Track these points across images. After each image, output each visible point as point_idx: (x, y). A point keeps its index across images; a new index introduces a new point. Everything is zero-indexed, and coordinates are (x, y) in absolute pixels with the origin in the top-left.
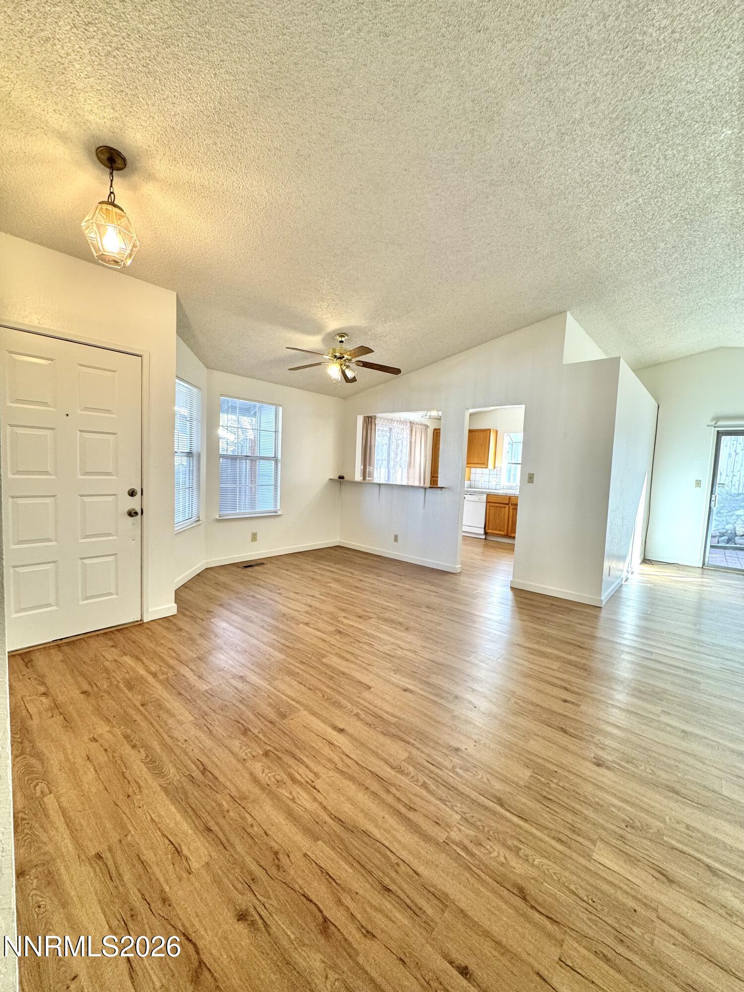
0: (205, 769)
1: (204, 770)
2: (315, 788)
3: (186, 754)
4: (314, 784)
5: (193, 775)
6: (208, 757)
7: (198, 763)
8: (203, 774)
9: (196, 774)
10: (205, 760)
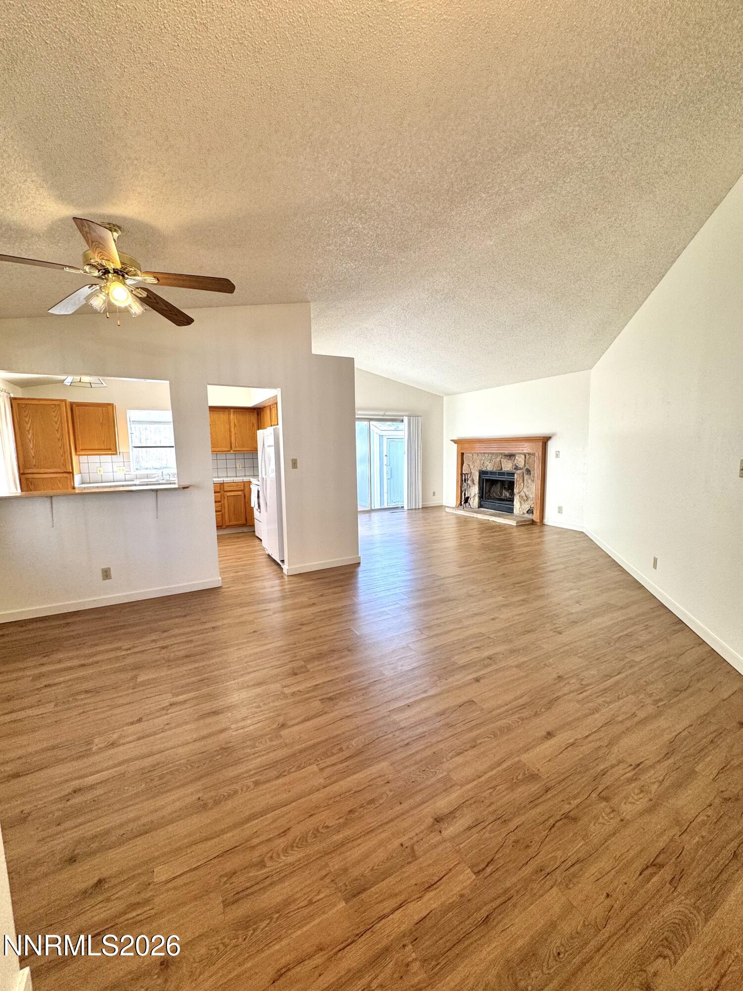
0: (653, 865)
1: (655, 865)
2: (639, 765)
3: (634, 892)
4: (633, 765)
5: (669, 878)
6: (632, 861)
7: (647, 872)
8: (662, 866)
9: (666, 873)
10: (638, 865)
